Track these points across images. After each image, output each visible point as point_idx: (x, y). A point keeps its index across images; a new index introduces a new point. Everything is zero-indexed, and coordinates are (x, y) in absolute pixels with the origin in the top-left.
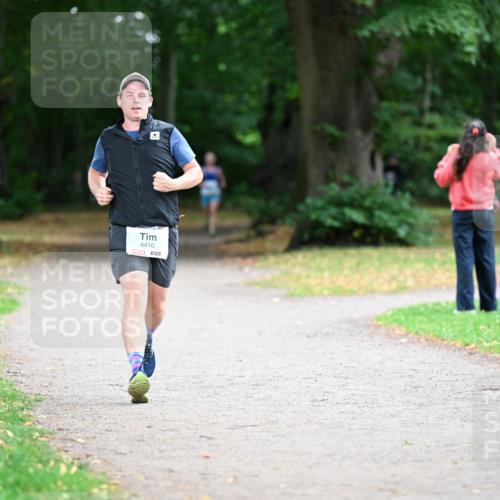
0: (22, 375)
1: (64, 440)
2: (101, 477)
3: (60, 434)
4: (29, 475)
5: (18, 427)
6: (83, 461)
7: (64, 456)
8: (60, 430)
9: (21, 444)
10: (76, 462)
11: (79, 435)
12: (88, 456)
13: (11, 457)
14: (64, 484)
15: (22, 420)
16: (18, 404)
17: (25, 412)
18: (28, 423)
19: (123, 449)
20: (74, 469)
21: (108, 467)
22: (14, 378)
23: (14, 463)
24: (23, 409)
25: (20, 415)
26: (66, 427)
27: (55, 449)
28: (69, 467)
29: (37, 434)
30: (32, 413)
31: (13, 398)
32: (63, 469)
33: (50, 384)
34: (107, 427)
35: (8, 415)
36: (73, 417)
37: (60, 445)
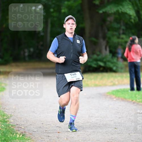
0: (6, 109)
1: (18, 127)
2: (29, 138)
3: (17, 126)
4: (8, 138)
5: (5, 124)
6: (24, 134)
7: (18, 132)
8: (17, 125)
9: (6, 129)
10: (22, 134)
11: (22, 126)
12: (25, 132)
13: (3, 132)
14: (18, 140)
15: (6, 122)
16: (5, 117)
17: (7, 120)
18: (8, 123)
19: (35, 130)
20: (21, 136)
21: (31, 135)
22: (4, 110)
23: (4, 134)
24: (6, 119)
25: (6, 120)
26: (19, 124)
27: (16, 130)
28: (20, 135)
29: (11, 126)
30: (9, 120)
31: (4, 115)
32: (18, 136)
33: (14, 112)
34: (30, 124)
35: (2, 120)
36: (21, 121)
37: (17, 129)
